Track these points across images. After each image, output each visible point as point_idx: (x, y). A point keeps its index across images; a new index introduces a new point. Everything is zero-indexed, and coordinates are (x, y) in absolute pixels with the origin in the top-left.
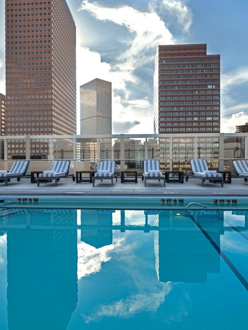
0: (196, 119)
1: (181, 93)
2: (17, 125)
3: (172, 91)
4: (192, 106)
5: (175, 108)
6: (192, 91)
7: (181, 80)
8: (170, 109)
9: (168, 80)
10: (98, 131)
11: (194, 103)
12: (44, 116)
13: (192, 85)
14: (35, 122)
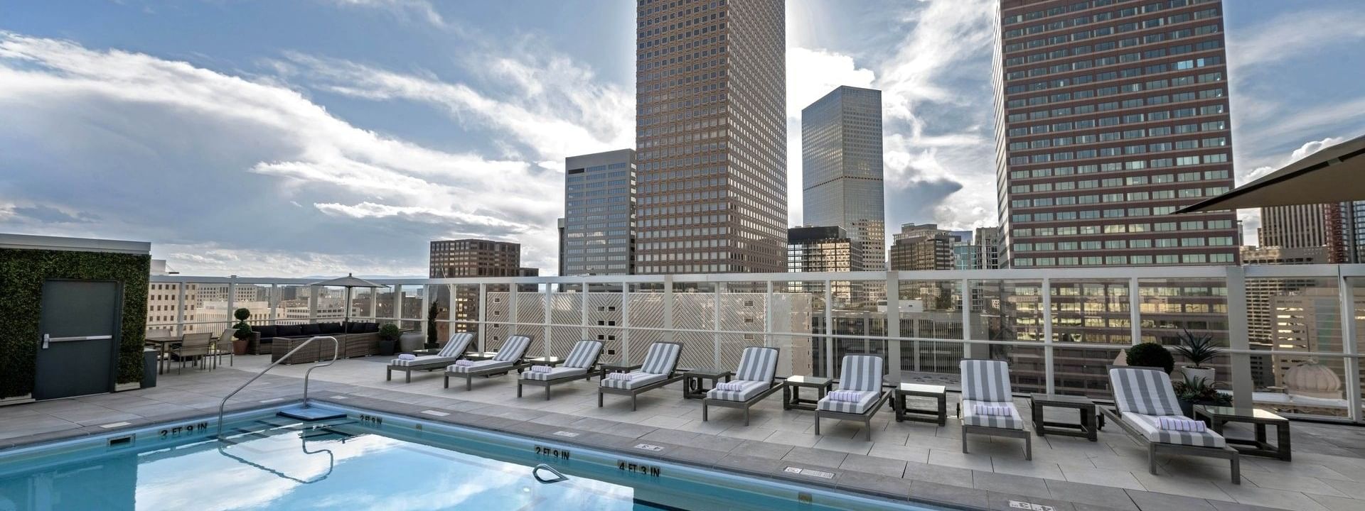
0: (1137, 165)
1: (1081, 97)
2: (656, 212)
3: (1049, 94)
4: (1121, 130)
5: (1062, 142)
6: (1119, 85)
7: (1077, 60)
8: (1044, 145)
9: (1033, 67)
10: (846, 214)
11: (1128, 120)
12: (710, 189)
13: (1118, 70)
14: (692, 203)
